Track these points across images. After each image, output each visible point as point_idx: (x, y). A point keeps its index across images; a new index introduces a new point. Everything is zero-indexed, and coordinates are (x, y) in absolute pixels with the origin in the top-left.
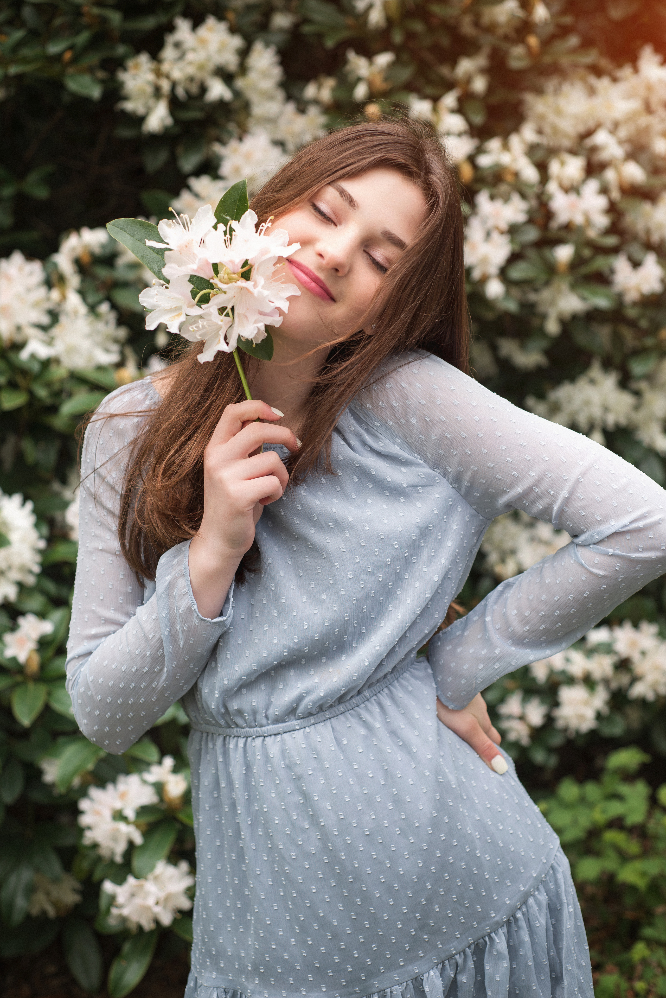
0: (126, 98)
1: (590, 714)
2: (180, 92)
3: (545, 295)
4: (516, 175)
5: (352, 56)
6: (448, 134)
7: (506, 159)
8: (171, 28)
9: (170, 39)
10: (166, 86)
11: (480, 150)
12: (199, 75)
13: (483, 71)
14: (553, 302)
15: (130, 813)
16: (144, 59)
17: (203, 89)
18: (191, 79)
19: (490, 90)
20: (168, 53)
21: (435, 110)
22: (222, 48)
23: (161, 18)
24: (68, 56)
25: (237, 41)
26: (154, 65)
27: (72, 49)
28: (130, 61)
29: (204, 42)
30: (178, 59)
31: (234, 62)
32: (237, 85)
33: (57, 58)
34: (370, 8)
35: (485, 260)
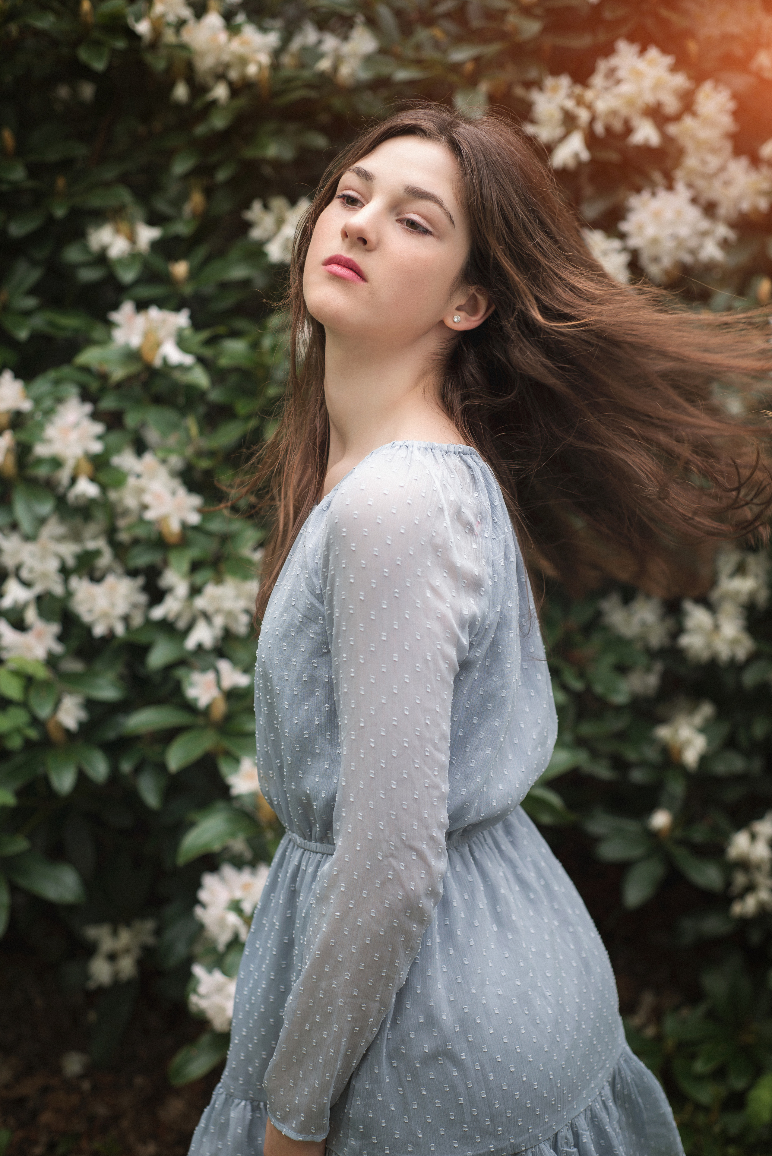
0: (533, 122)
2: (599, 128)
8: (608, 51)
9: (603, 66)
10: (584, 115)
12: (625, 111)
15: (248, 907)
16: (565, 81)
17: (629, 130)
18: (614, 113)
20: (598, 80)
22: (657, 86)
23: (602, 37)
24: (469, 67)
25: (680, 80)
26: (578, 90)
27: (477, 60)
28: (549, 82)
29: (638, 74)
30: (606, 89)
31: (671, 105)
32: (672, 129)
33: (456, 68)
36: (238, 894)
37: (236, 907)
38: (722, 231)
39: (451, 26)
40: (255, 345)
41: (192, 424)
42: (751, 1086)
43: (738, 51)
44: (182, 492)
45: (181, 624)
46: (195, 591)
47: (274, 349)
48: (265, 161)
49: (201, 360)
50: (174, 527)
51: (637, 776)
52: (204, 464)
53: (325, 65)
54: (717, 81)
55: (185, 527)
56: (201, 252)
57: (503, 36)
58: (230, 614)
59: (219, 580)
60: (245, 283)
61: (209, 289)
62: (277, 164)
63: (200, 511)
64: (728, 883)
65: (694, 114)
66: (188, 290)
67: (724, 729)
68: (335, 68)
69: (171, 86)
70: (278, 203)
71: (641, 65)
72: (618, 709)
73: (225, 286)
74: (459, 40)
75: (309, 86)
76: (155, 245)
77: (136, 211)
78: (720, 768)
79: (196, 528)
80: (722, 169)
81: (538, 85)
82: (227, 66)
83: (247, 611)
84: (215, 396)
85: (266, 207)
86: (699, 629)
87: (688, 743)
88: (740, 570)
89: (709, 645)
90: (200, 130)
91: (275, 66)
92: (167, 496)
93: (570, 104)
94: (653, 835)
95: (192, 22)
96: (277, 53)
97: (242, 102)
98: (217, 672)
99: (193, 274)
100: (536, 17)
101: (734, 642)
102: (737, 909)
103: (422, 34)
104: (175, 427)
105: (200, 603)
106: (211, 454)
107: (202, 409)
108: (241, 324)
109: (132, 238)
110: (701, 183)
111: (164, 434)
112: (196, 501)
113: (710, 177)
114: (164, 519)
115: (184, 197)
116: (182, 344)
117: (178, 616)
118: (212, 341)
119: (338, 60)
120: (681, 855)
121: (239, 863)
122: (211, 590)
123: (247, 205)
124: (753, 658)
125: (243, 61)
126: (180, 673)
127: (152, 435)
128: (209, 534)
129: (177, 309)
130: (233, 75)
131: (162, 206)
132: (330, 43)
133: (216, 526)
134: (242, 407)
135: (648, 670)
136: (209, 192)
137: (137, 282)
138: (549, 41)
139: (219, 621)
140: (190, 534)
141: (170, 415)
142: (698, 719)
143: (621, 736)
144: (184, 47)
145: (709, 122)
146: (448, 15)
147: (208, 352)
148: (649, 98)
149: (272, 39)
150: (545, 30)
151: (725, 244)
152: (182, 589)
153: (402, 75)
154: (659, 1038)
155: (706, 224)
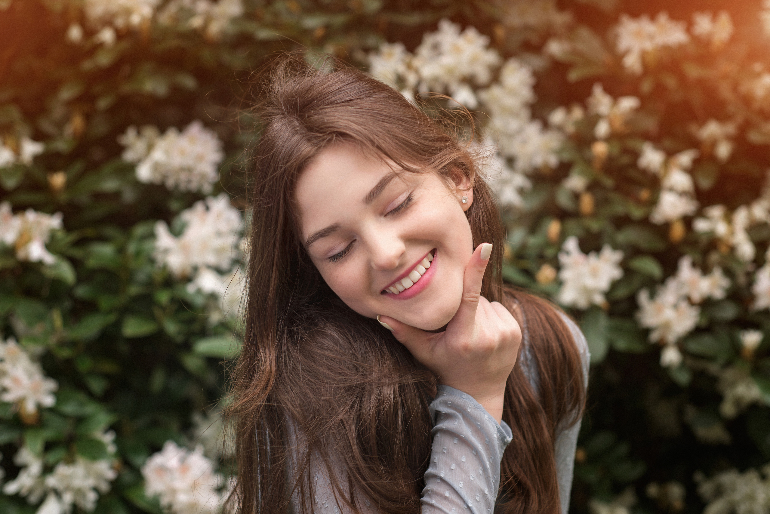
2: (424, 90)
3: (729, 375)
4: (732, 249)
5: (598, 92)
6: (671, 189)
7: (721, 229)
8: (434, 28)
9: (429, 40)
10: (412, 79)
11: (700, 213)
12: (446, 78)
13: (730, 138)
14: (733, 384)
16: (398, 49)
17: (448, 95)
18: (436, 79)
19: (733, 157)
20: (424, 50)
21: (666, 164)
22: (474, 60)
23: (428, 17)
24: (319, 33)
25: (491, 57)
26: (408, 58)
27: (327, 27)
28: (385, 48)
29: (458, 50)
30: (431, 58)
31: (483, 76)
32: (484, 95)
33: (307, 32)
34: (627, 52)
35: (667, 326)
38: (519, 180)
40: (121, 251)
41: (57, 318)
43: (534, 38)
44: (38, 376)
45: (33, 499)
46: (48, 470)
47: (138, 254)
48: (141, 95)
50: (30, 408)
52: (65, 353)
53: (197, 21)
55: (40, 408)
56: (78, 167)
58: (79, 492)
59: (70, 461)
60: (116, 195)
61: (84, 198)
62: (150, 98)
63: (56, 394)
65: (501, 85)
66: (63, 198)
68: (206, 26)
69: (65, 28)
70: (149, 131)
71: (460, 42)
73: (98, 196)
74: (310, 10)
75: (183, 37)
76: (37, 159)
77: (22, 128)
79: (52, 410)
80: (520, 131)
81: (375, 50)
82: (115, 15)
83: (95, 489)
84: (82, 292)
85: (139, 134)
90: (87, 65)
92: (25, 380)
93: (401, 69)
97: (125, 45)
99: (69, 185)
103: (281, 5)
104: (41, 318)
105: (52, 481)
106: (73, 344)
107: (67, 304)
108: (110, 231)
109: (17, 151)
110: (504, 141)
111: (31, 324)
112: (51, 385)
113: (510, 136)
114: (21, 401)
115: (66, 119)
117: (31, 491)
118: (81, 242)
119: (208, 19)
122: (62, 470)
123: (122, 130)
125: (128, 12)
127: (20, 325)
128: (64, 416)
129: (51, 212)
130: (120, 22)
131: (46, 126)
132: (202, 6)
133: (70, 408)
134: (105, 302)
136: (88, 117)
137: (18, 189)
138: (387, 18)
139: (68, 498)
140: (46, 415)
141: (38, 307)
145: (512, 93)
147: (77, 253)
148: (465, 69)
150: (383, 8)
151: (521, 191)
152: (35, 467)
153: (264, 34)
155: (506, 174)
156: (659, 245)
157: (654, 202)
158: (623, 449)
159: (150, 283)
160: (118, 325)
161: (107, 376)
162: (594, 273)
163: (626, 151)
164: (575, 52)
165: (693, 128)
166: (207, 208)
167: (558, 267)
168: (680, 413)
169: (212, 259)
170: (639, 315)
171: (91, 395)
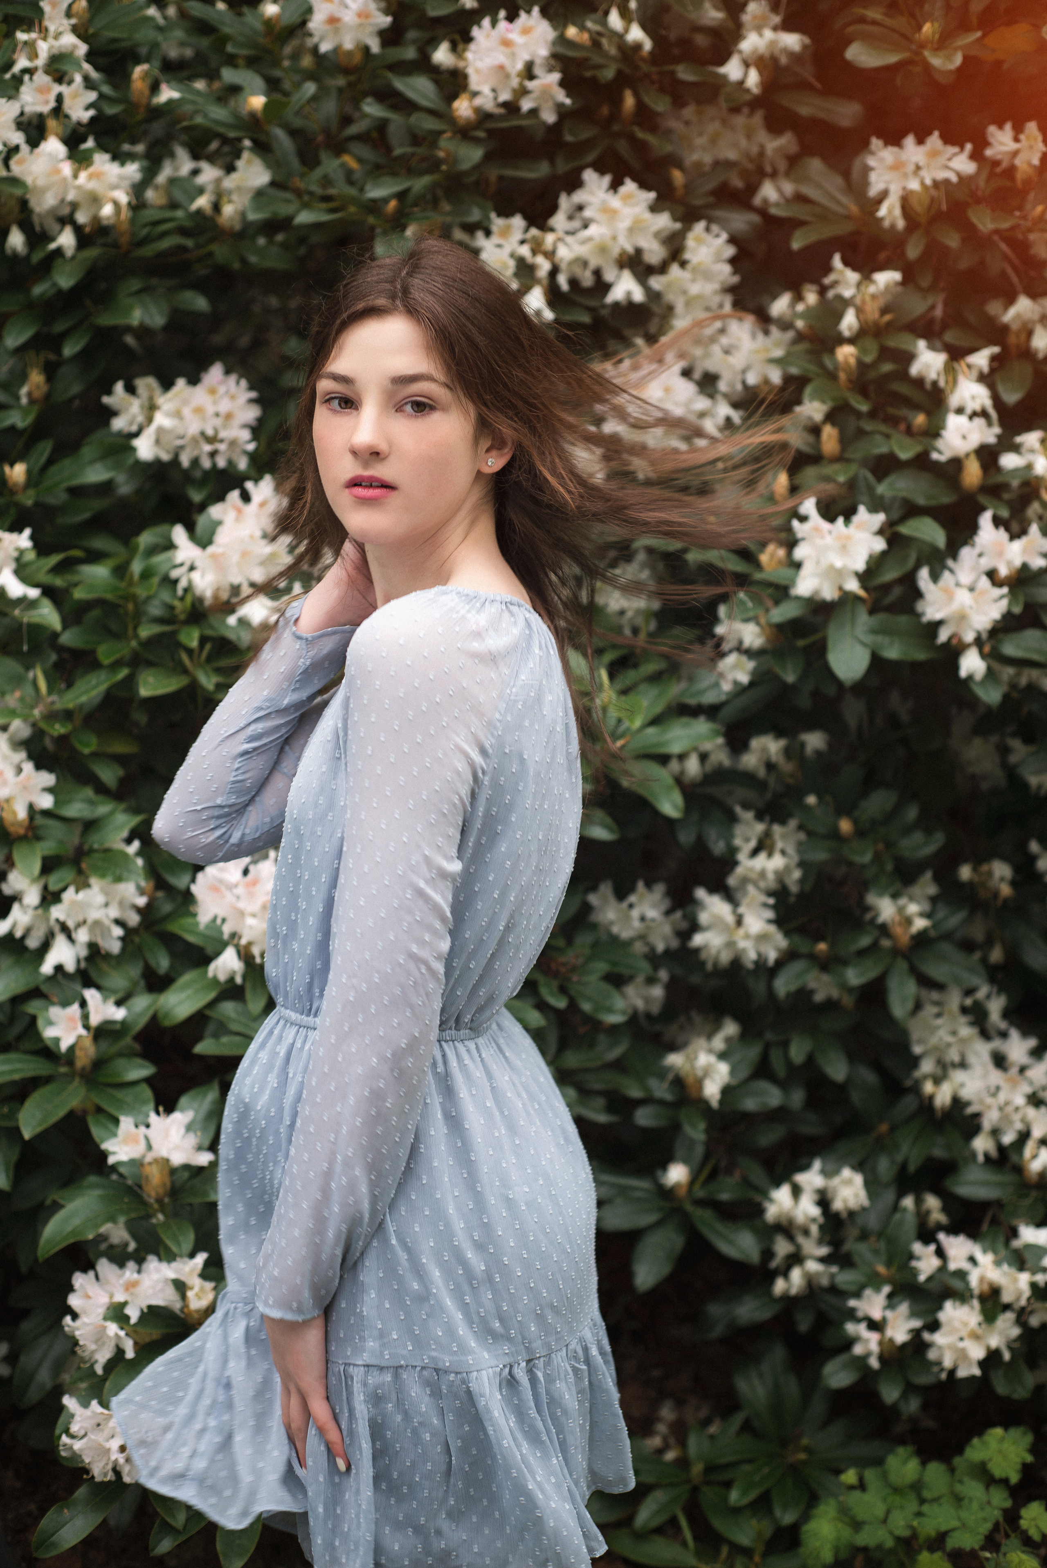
1: (977, 1353)
2: (563, 281)
5: (837, 264)
6: (958, 410)
7: (1042, 464)
8: (574, 183)
9: (565, 202)
10: (544, 266)
11: (1007, 443)
12: (594, 260)
15: (133, 1314)
16: (518, 222)
17: (602, 285)
18: (581, 262)
20: (559, 220)
21: (949, 369)
22: (635, 229)
23: (566, 165)
24: (392, 205)
25: (664, 221)
26: (534, 233)
27: (401, 196)
28: (498, 224)
29: (611, 214)
30: (571, 233)
31: (654, 252)
32: (656, 283)
33: (374, 207)
34: (884, 195)
35: (962, 617)
36: (120, 1298)
37: (117, 1313)
38: (724, 411)
39: (366, 152)
40: (121, 571)
41: (39, 677)
42: (806, 1517)
43: (737, 183)
44: (28, 767)
45: (33, 943)
46: (50, 898)
47: (146, 575)
48: (128, 329)
49: (48, 592)
50: (19, 812)
51: (644, 1117)
52: (59, 729)
53: (202, 202)
54: (710, 220)
55: (34, 812)
56: (45, 449)
57: (434, 165)
58: (97, 927)
59: (83, 884)
60: (106, 487)
61: (59, 497)
62: (142, 332)
63: (53, 791)
64: (768, 1254)
65: (683, 264)
66: (28, 500)
67: (753, 1052)
68: (217, 207)
70: (146, 384)
71: (615, 201)
72: (614, 1029)
73: (77, 492)
74: (377, 171)
75: (183, 231)
78: (750, 1104)
79: (48, 813)
81: (483, 228)
82: (74, 206)
83: (120, 922)
84: (67, 638)
85: (131, 389)
86: (717, 923)
87: (707, 1072)
88: (763, 846)
89: (731, 944)
90: (38, 290)
91: (138, 205)
92: (9, 774)
93: (525, 251)
94: (667, 1194)
95: (25, 148)
96: (138, 189)
97: (92, 253)
98: (83, 1004)
99: (33, 479)
100: (477, 141)
101: (762, 938)
102: (779, 1286)
103: (330, 165)
104: (18, 681)
105: (57, 912)
106: (68, 715)
107: (51, 657)
108: (100, 543)
110: (695, 351)
112: (48, 779)
113: (707, 342)
114: (7, 802)
115: (19, 376)
116: (22, 572)
117: (29, 931)
118: (64, 567)
119: (220, 198)
120: (704, 1218)
121: (120, 1258)
122: (72, 896)
123: (106, 388)
124: (788, 957)
125: (96, 200)
126: (33, 1007)
128: (66, 820)
129: (16, 528)
130: (82, 218)
132: (209, 174)
133: (76, 809)
134: (106, 653)
135: (651, 981)
136: (50, 371)
138: (494, 172)
139: (83, 936)
140: (40, 821)
142: (718, 1043)
143: (618, 1066)
144: (15, 181)
145: (706, 275)
146: (361, 138)
147: (57, 582)
148: (626, 244)
149: (132, 170)
150: (488, 157)
151: (727, 426)
152: (32, 897)
153: (305, 217)
154: (683, 1463)
155: (702, 403)
156: (947, 499)
157: (934, 432)
158: (912, 813)
159: (169, 618)
160: (130, 682)
161: (120, 759)
162: (844, 549)
163: (885, 353)
164: (800, 198)
165: (993, 308)
166: (246, 497)
167: (791, 543)
168: (1004, 750)
169: (259, 576)
170: (920, 606)
171: (102, 789)
